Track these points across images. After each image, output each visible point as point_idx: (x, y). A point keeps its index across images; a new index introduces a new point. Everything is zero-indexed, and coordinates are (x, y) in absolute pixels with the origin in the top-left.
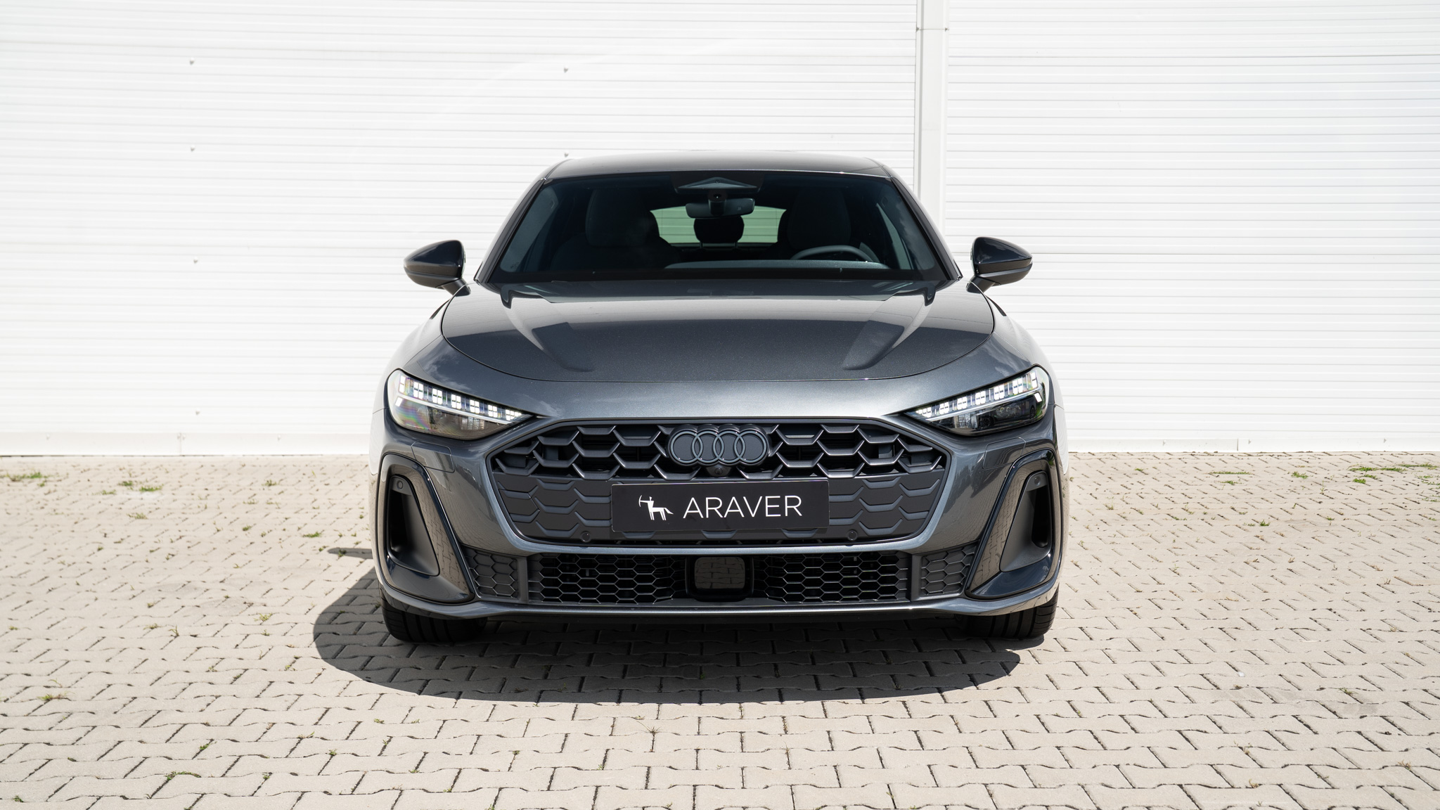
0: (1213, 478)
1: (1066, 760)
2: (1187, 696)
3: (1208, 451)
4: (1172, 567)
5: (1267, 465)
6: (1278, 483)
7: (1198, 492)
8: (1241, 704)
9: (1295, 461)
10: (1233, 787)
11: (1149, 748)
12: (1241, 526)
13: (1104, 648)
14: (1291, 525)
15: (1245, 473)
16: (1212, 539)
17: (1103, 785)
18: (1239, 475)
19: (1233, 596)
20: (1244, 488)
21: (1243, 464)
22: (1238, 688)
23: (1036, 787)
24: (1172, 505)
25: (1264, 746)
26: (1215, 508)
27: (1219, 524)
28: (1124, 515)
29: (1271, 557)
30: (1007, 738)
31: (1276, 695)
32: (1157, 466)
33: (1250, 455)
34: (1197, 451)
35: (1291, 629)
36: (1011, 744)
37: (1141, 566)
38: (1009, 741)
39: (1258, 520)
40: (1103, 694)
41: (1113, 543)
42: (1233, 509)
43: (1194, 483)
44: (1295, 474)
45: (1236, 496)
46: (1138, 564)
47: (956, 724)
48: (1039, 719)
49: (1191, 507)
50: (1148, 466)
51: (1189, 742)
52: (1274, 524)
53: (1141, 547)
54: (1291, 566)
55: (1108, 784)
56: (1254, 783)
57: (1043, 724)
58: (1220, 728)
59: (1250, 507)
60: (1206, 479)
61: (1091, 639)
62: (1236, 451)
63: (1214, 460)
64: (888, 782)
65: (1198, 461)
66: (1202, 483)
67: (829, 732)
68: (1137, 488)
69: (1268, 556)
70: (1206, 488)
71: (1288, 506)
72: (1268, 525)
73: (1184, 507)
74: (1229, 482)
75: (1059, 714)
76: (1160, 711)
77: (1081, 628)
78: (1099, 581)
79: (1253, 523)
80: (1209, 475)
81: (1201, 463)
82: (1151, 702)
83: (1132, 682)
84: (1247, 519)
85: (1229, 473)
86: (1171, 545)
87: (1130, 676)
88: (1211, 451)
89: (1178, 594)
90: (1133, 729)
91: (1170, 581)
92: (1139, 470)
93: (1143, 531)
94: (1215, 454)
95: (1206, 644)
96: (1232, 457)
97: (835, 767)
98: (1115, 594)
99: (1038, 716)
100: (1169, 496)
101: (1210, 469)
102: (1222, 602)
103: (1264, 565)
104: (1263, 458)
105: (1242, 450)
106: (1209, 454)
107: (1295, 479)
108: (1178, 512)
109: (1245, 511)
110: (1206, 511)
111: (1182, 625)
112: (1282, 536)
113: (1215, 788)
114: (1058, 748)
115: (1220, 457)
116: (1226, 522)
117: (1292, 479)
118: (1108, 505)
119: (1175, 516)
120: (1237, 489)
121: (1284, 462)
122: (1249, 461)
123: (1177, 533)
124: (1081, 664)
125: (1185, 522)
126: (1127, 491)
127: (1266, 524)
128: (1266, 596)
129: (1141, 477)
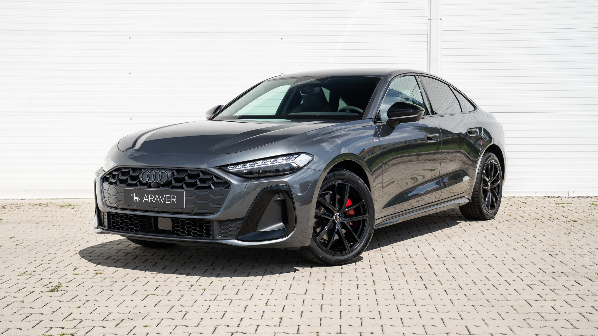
0: (556, 205)
1: (482, 293)
2: (532, 275)
3: (555, 196)
4: (533, 235)
5: (581, 201)
6: (584, 207)
7: (549, 210)
8: (554, 277)
9: (593, 200)
10: (545, 301)
11: (515, 290)
12: (565, 222)
13: (501, 260)
14: (587, 221)
15: (570, 204)
16: (552, 226)
17: (495, 300)
18: (568, 204)
19: (557, 244)
20: (569, 209)
21: (570, 201)
22: (553, 272)
23: (469, 300)
24: (537, 215)
25: (560, 289)
26: (555, 216)
27: (556, 221)
28: (515, 218)
29: (576, 232)
30: (460, 286)
31: (568, 274)
32: (533, 201)
33: (573, 197)
34: (550, 196)
35: (579, 255)
36: (461, 288)
38: (461, 287)
39: (573, 220)
40: (499, 274)
41: (510, 227)
42: (563, 216)
43: (547, 207)
44: (593, 204)
45: (565, 211)
46: (519, 234)
47: (440, 282)
48: (473, 281)
49: (544, 215)
50: (529, 201)
51: (531, 288)
52: (579, 221)
53: (521, 229)
54: (584, 235)
55: (497, 299)
56: (554, 299)
57: (474, 283)
58: (544, 284)
59: (570, 216)
60: (553, 206)
61: (496, 257)
62: (568, 196)
63: (558, 199)
64: (414, 298)
65: (550, 199)
67: (391, 285)
68: (523, 209)
69: (575, 231)
70: (552, 208)
71: (587, 215)
73: (542, 215)
74: (563, 207)
75: (481, 280)
76: (521, 279)
77: (493, 254)
78: (502, 239)
79: (570, 221)
81: (552, 200)
82: (518, 276)
83: (511, 271)
84: (569, 219)
85: (563, 204)
86: (534, 228)
87: (510, 269)
88: (557, 196)
89: (534, 244)
90: (509, 284)
91: (532, 240)
92: (524, 202)
93: (523, 223)
95: (543, 259)
96: (566, 198)
97: (393, 294)
98: (508, 244)
99: (472, 281)
100: (536, 212)
101: (555, 203)
102: (552, 246)
103: (572, 235)
104: (579, 198)
105: (570, 196)
106: (555, 197)
107: (592, 206)
108: (539, 216)
109: (567, 217)
110: (551, 217)
111: (534, 253)
112: (582, 225)
113: (539, 301)
114: (479, 289)
115: (560, 198)
116: (559, 220)
118: (509, 214)
119: (537, 218)
120: (565, 209)
121: (589, 200)
122: (572, 200)
123: (537, 224)
124: (492, 265)
125: (541, 221)
126: (518, 210)
127: (576, 221)
128: (571, 244)
129: (525, 205)
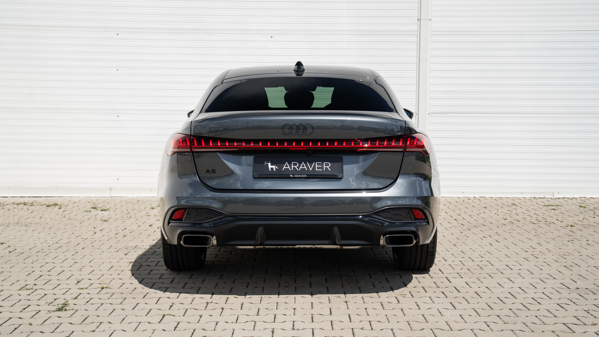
0: (545, 208)
1: (515, 314)
2: (557, 291)
3: (541, 197)
4: (538, 242)
5: (567, 203)
6: (574, 209)
7: (541, 213)
8: (581, 294)
9: (579, 201)
10: (585, 325)
11: (547, 310)
12: (562, 226)
13: (518, 273)
14: (584, 226)
15: (559, 206)
16: (552, 232)
17: (532, 323)
18: (557, 206)
19: (566, 254)
20: (560, 211)
21: (557, 202)
22: (578, 288)
23: (505, 323)
24: (531, 218)
25: (595, 310)
26: (549, 219)
27: (552, 226)
28: (512, 222)
29: (578, 239)
30: (488, 306)
31: (594, 291)
32: (521, 202)
33: (559, 198)
34: (536, 197)
35: (594, 267)
36: (491, 308)
37: (525, 242)
38: (490, 307)
39: (569, 224)
40: (522, 290)
41: (510, 233)
42: (557, 220)
43: (538, 210)
44: (580, 206)
45: (557, 214)
46: (523, 241)
47: (466, 300)
48: (499, 299)
49: (539, 219)
50: (517, 202)
51: (563, 308)
52: (576, 226)
53: (522, 234)
54: (587, 242)
55: (534, 323)
56: (594, 323)
57: (501, 301)
58: (574, 303)
59: (564, 219)
60: (542, 208)
61: (512, 269)
62: (553, 197)
63: (544, 200)
64: (446, 321)
65: (537, 201)
66: (541, 209)
67: (416, 303)
68: (514, 211)
69: (577, 238)
70: (544, 211)
71: (581, 219)
72: (574, 226)
73: (536, 219)
74: (553, 209)
75: (507, 297)
76: (548, 297)
77: (506, 265)
78: (509, 247)
79: (567, 225)
80: (544, 206)
81: (539, 201)
82: (543, 293)
83: (533, 286)
84: (564, 224)
85: (552, 206)
86: (535, 234)
87: (532, 284)
88: (542, 197)
89: (543, 253)
90: (539, 303)
91: (538, 248)
92: (513, 204)
93: (522, 228)
94: (544, 198)
95: (560, 272)
96: (551, 199)
97: (423, 315)
98: (517, 253)
99: (498, 298)
100: (529, 215)
101: (543, 204)
102: (562, 256)
103: (576, 242)
104: (565, 199)
105: (555, 196)
106: (541, 198)
107: (581, 208)
108: (534, 221)
109: (563, 221)
110: (546, 220)
111: (548, 264)
112: (581, 230)
113: (578, 325)
114: (510, 309)
115: (547, 199)
116: (556, 225)
117: (580, 208)
118: (504, 218)
119: (533, 222)
120: (557, 212)
121: (574, 201)
122: (559, 201)
123: (536, 229)
124: (511, 279)
125: (538, 225)
126: (511, 213)
127: (573, 226)
128: (580, 254)
129: (514, 207)
